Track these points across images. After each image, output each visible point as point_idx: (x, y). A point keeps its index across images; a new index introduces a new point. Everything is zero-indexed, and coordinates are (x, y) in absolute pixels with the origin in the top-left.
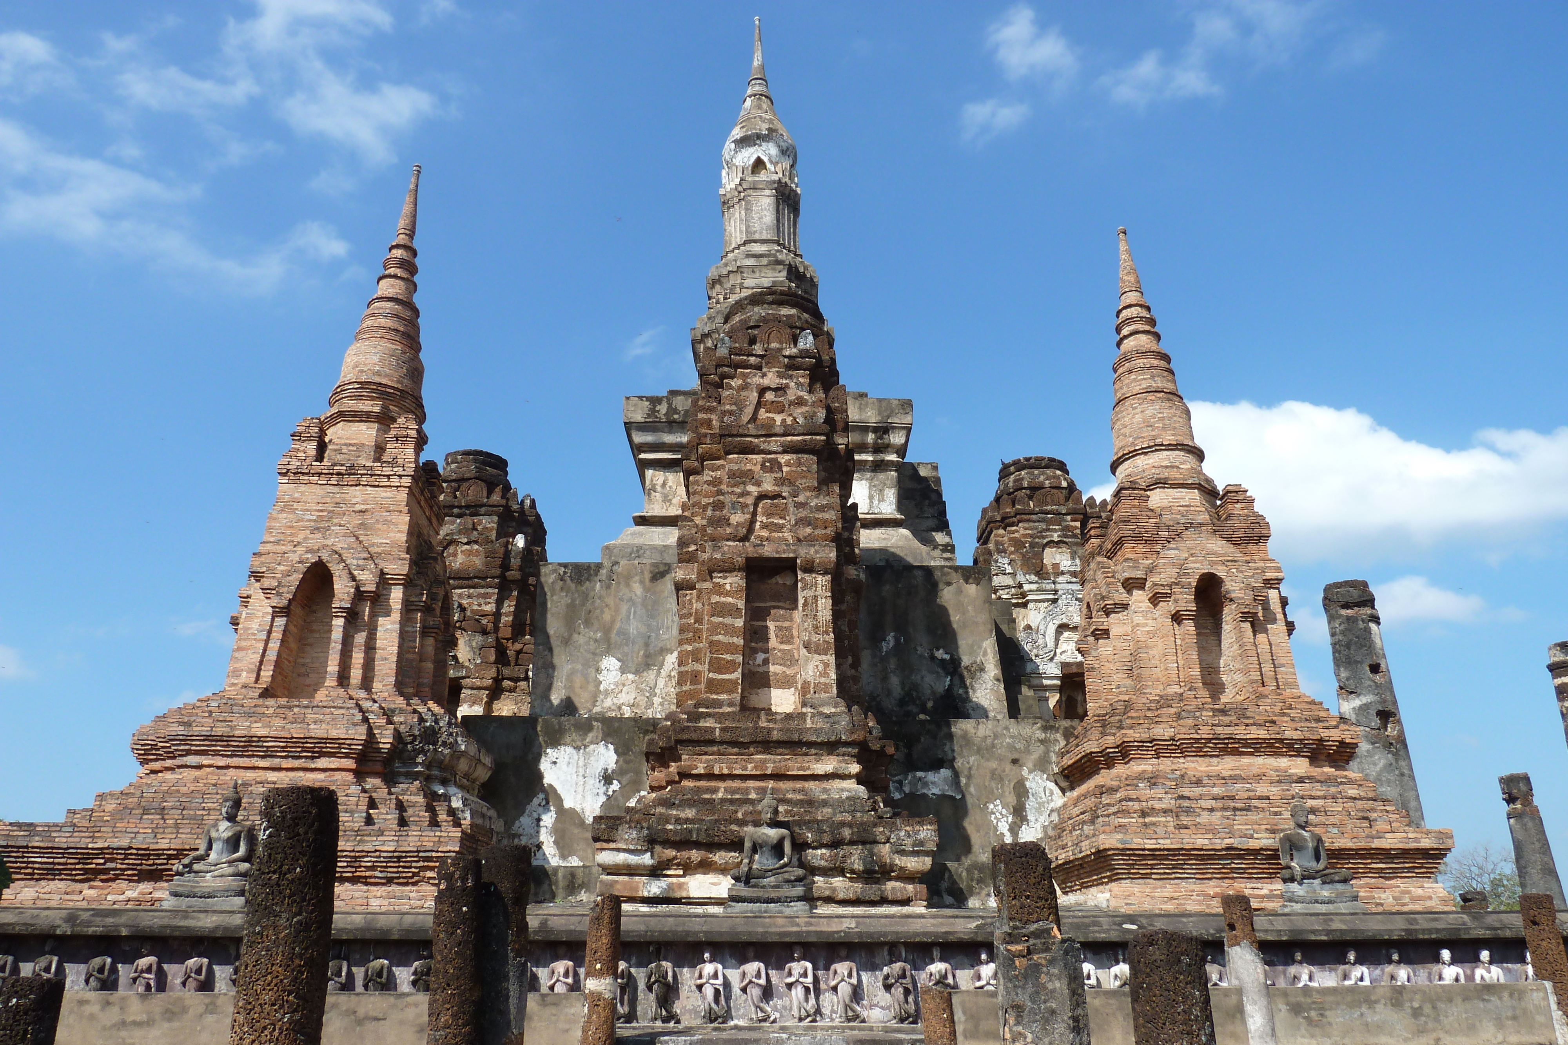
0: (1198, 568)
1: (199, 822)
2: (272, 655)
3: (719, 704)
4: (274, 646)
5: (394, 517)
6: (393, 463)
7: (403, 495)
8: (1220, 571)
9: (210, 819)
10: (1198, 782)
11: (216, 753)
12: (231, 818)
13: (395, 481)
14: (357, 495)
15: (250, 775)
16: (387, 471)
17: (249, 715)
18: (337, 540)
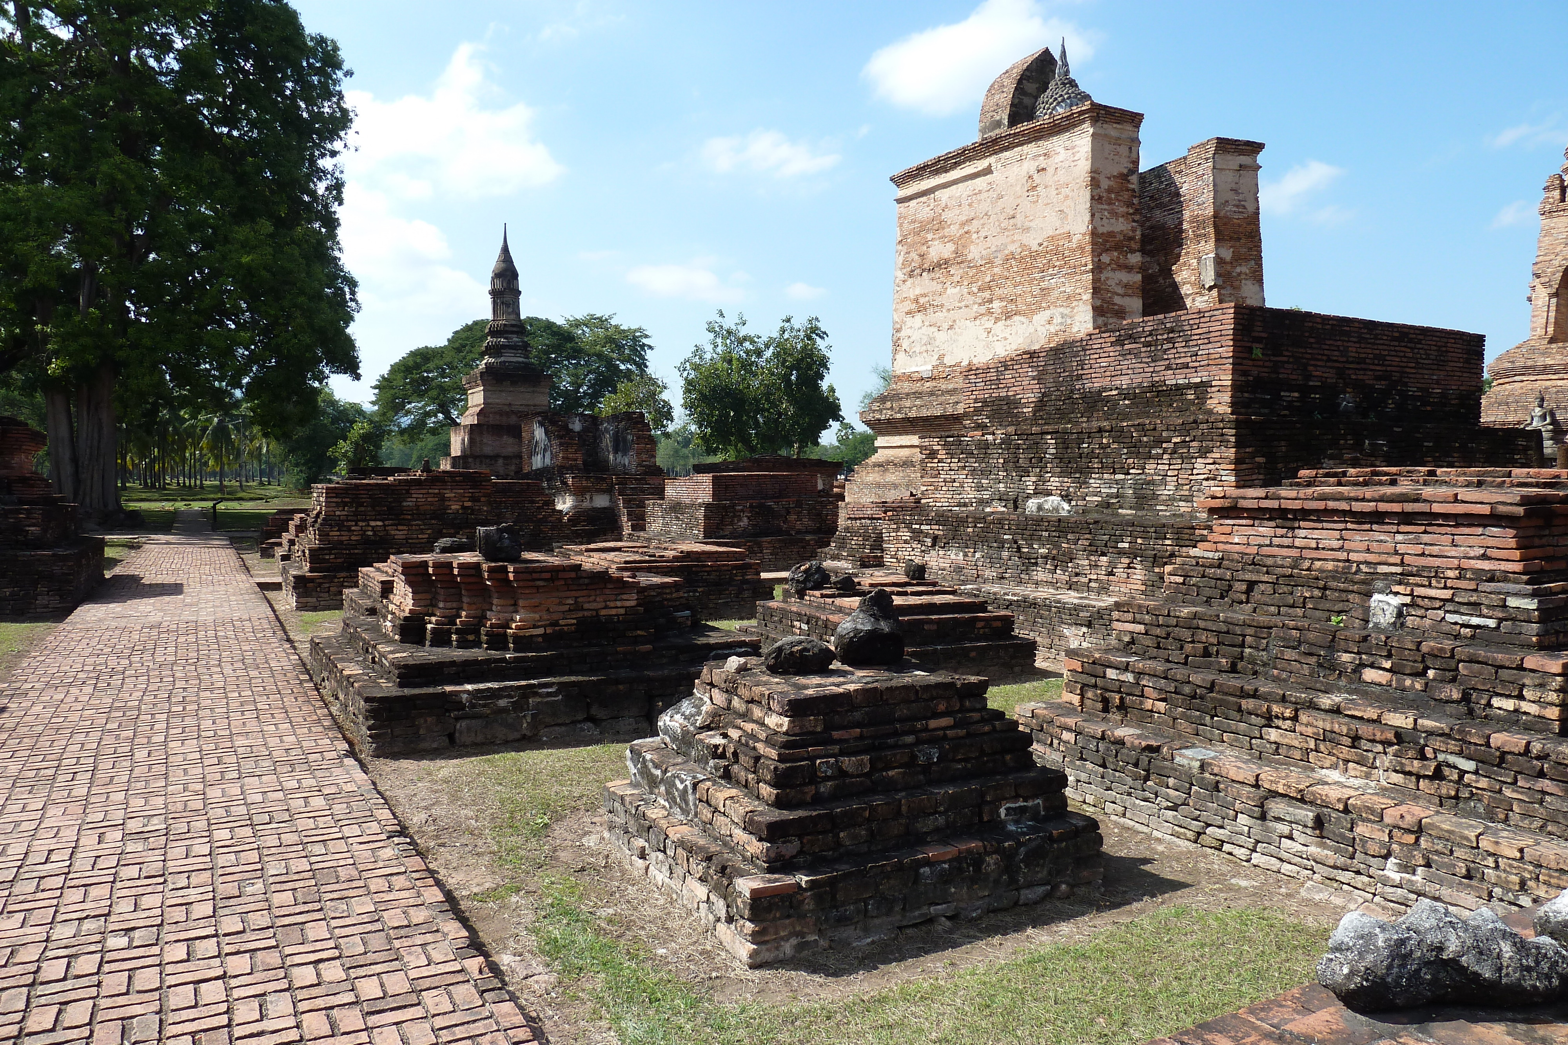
1: (1526, 408)
2: (1552, 320)
4: (1552, 314)
9: (1531, 407)
11: (1530, 374)
12: (1541, 406)
15: (1548, 383)
17: (1543, 354)
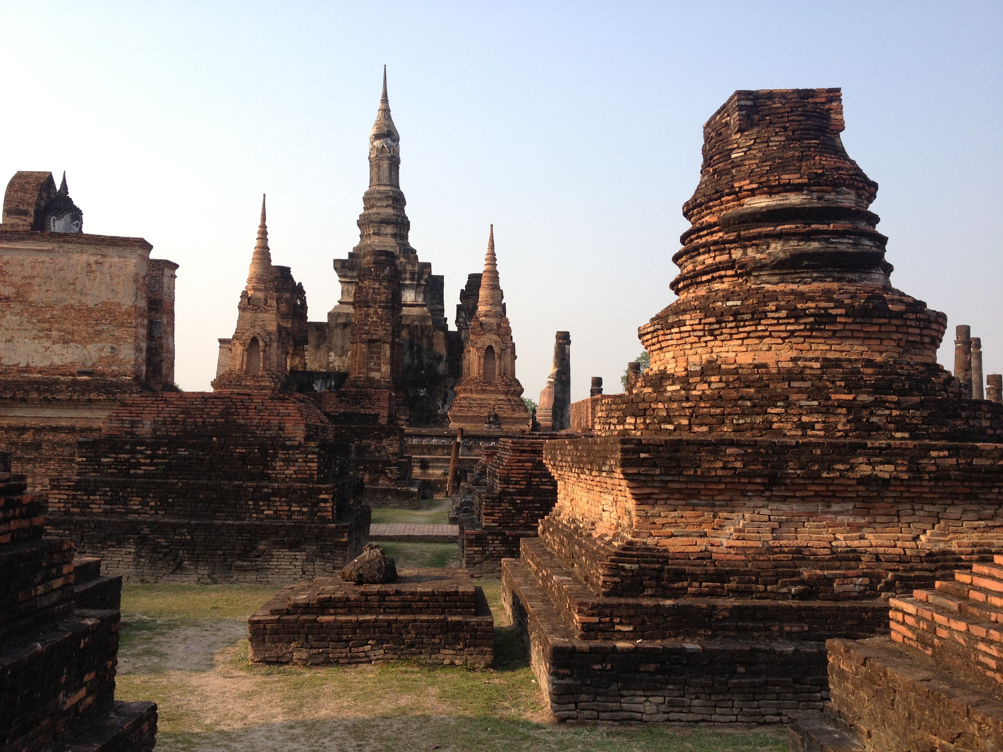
0: (488, 344)
3: (361, 377)
5: (272, 322)
6: (271, 307)
7: (274, 316)
8: (494, 345)
10: (475, 400)
13: (271, 312)
14: (261, 315)
16: (269, 308)
18: (258, 330)
